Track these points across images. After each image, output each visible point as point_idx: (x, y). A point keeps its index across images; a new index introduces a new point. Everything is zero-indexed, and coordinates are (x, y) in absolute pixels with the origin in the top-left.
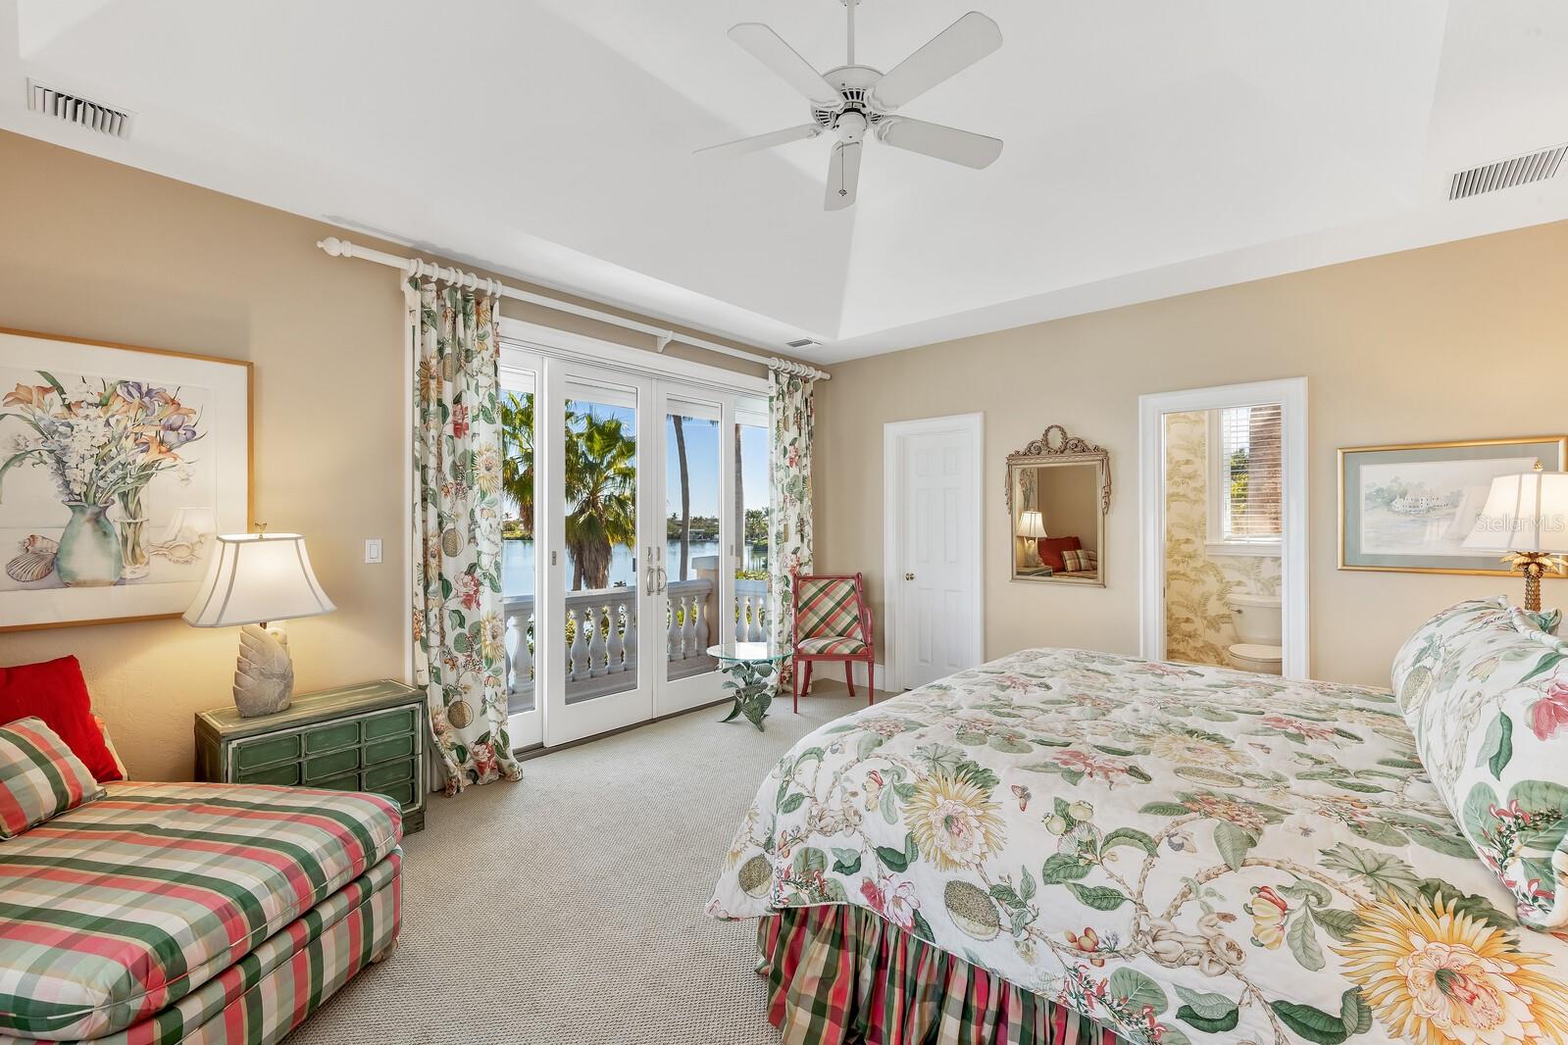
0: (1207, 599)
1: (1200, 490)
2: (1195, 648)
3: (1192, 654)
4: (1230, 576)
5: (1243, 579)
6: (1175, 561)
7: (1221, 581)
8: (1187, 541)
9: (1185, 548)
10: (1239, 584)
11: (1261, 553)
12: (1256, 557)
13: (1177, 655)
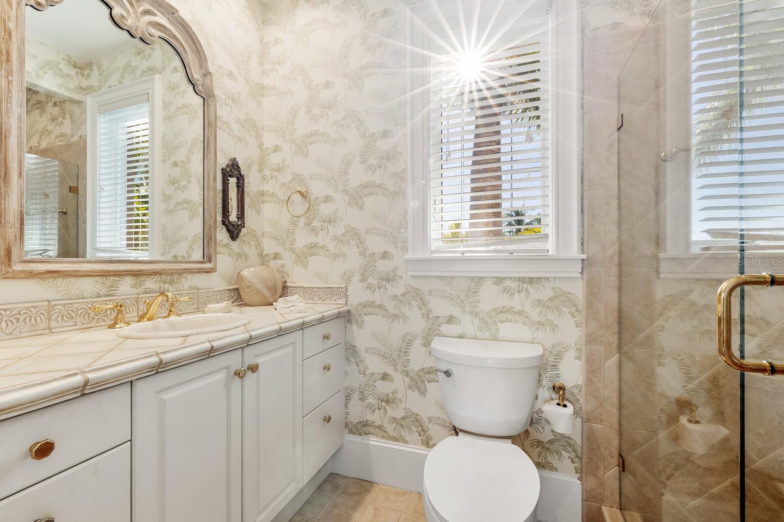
0: (409, 344)
1: (400, 177)
2: (394, 419)
3: (390, 428)
4: (440, 308)
5: (456, 312)
6: (370, 287)
7: (427, 316)
8: (385, 255)
9: (383, 266)
10: (450, 320)
11: (477, 270)
12: (472, 278)
13: (372, 430)
